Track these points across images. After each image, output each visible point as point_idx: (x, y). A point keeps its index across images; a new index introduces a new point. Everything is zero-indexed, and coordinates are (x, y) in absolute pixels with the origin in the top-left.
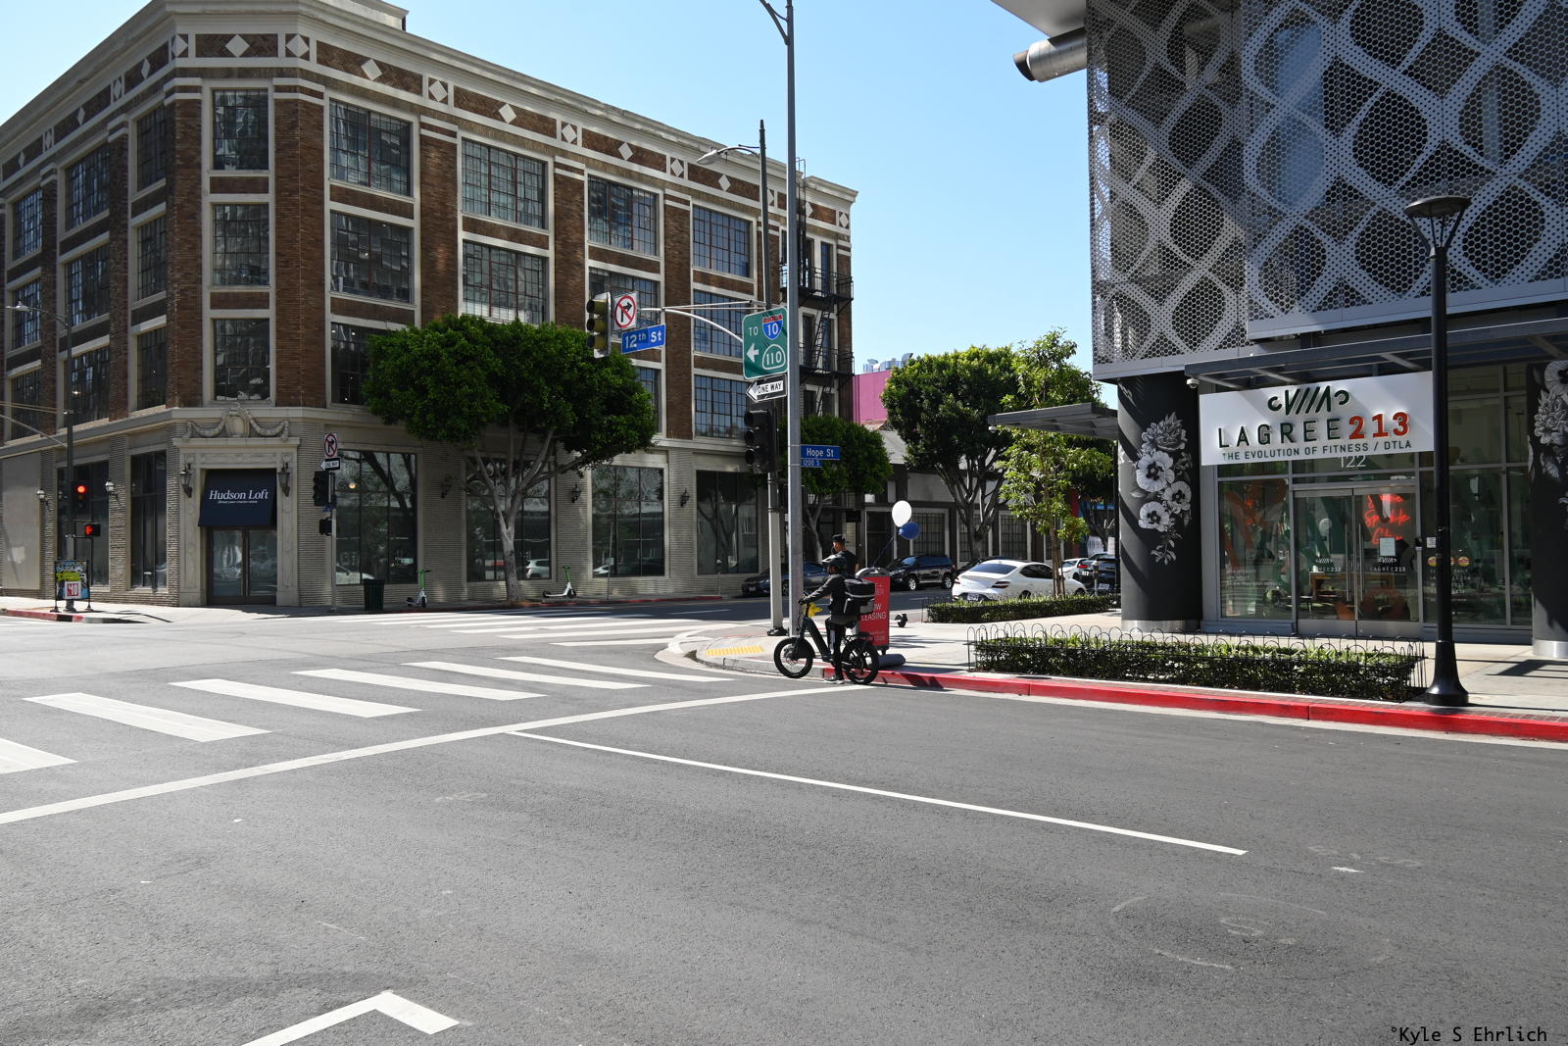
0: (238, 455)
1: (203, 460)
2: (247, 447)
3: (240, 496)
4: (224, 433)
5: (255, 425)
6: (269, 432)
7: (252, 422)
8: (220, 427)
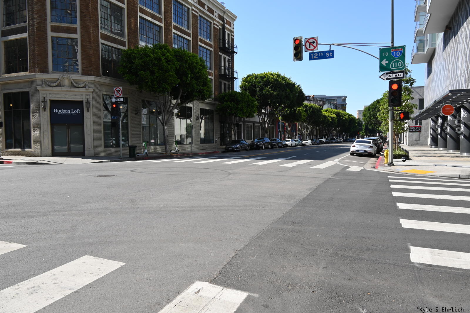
0: (66, 95)
1: (50, 96)
2: (70, 91)
3: (68, 111)
4: (60, 85)
5: (74, 83)
6: (80, 86)
7: (72, 81)
8: (58, 82)
